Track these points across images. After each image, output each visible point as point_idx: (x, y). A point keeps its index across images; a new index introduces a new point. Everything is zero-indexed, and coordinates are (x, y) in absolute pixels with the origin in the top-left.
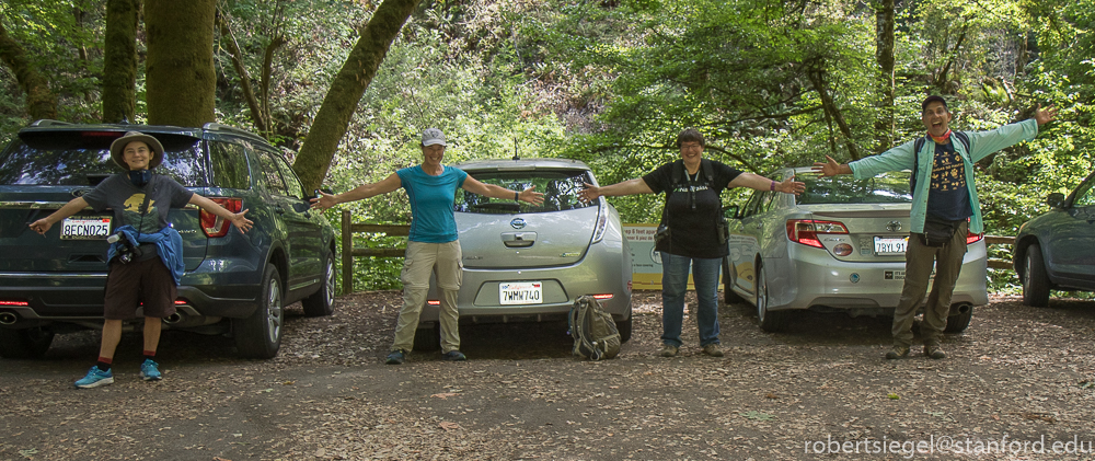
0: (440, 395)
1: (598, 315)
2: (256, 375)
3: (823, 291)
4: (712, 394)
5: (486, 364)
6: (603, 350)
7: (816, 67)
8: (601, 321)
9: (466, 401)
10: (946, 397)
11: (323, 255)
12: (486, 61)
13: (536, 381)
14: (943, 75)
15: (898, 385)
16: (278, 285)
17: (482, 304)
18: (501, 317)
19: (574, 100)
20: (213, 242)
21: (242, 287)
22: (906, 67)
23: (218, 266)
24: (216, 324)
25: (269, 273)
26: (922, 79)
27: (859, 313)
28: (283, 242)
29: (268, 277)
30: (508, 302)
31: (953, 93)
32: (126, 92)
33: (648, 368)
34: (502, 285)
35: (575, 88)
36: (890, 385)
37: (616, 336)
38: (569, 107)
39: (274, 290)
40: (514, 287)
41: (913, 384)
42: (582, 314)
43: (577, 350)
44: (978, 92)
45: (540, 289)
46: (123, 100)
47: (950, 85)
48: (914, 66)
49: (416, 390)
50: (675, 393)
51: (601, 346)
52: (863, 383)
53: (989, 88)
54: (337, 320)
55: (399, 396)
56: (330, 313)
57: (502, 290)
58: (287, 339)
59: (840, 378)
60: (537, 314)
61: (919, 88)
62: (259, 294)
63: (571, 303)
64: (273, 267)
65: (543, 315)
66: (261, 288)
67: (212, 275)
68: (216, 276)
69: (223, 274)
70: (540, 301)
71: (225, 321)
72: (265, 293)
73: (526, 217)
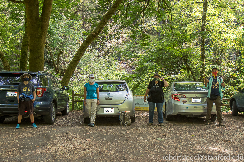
0: (88, 133)
1: (126, 116)
2: (48, 128)
3: (180, 111)
4: (150, 134)
5: (100, 126)
6: (127, 124)
7: (185, 58)
8: (127, 117)
9: (93, 135)
10: (205, 136)
11: (66, 102)
12: (109, 57)
13: (110, 130)
14: (218, 60)
15: (195, 133)
16: (55, 108)
17: (100, 113)
18: (104, 116)
19: (129, 66)
20: (39, 98)
21: (46, 108)
22: (208, 58)
23: (40, 103)
24: (40, 116)
25: (52, 105)
26: (212, 61)
27: (188, 116)
28: (56, 98)
29: (52, 106)
30: (106, 112)
31: (220, 64)
32: (25, 64)
33: (137, 128)
34: (104, 108)
35: (130, 63)
36: (193, 133)
37: (130, 121)
38: (128, 68)
39: (53, 109)
40: (107, 109)
41: (198, 133)
42: (122, 115)
43: (121, 124)
44: (226, 64)
45: (113, 110)
46: (24, 66)
47: (219, 63)
48: (211, 58)
49: (83, 132)
50: (142, 134)
51: (127, 123)
52: (187, 133)
53: (229, 63)
54: (69, 116)
55: (79, 133)
56: (68, 115)
57: (104, 110)
58: (57, 120)
59: (181, 131)
60: (112, 116)
61: (212, 63)
62: (50, 110)
63: (120, 113)
64: (53, 104)
65: (114, 116)
66: (50, 108)
67: (39, 105)
68: (40, 105)
69: (41, 105)
70: (113, 112)
71: (42, 116)
72: (51, 110)
73: (111, 93)
